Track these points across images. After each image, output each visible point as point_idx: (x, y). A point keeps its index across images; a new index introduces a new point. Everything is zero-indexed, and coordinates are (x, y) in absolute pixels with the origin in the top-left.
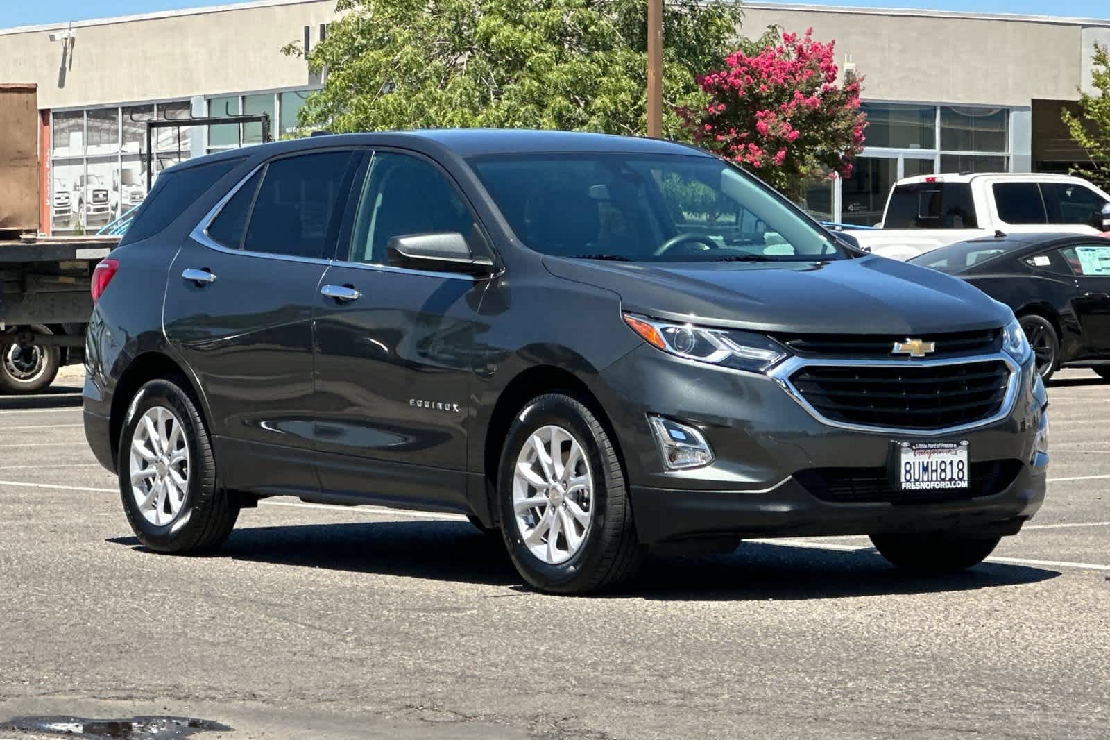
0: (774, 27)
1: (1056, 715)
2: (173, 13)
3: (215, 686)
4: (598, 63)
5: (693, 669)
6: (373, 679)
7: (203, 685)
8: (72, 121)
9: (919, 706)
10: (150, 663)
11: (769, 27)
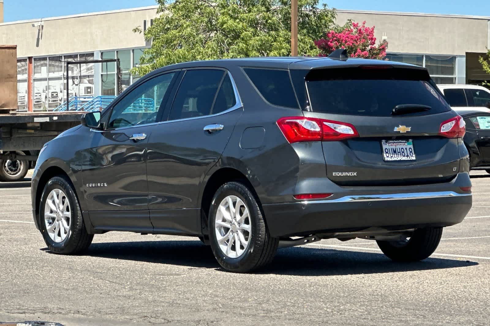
0: (350, 20)
1: (428, 320)
2: (86, 14)
3: (62, 308)
4: (272, 36)
5: (275, 301)
6: (132, 304)
7: (57, 307)
8: (42, 62)
9: (369, 317)
10: (36, 297)
11: (348, 20)
